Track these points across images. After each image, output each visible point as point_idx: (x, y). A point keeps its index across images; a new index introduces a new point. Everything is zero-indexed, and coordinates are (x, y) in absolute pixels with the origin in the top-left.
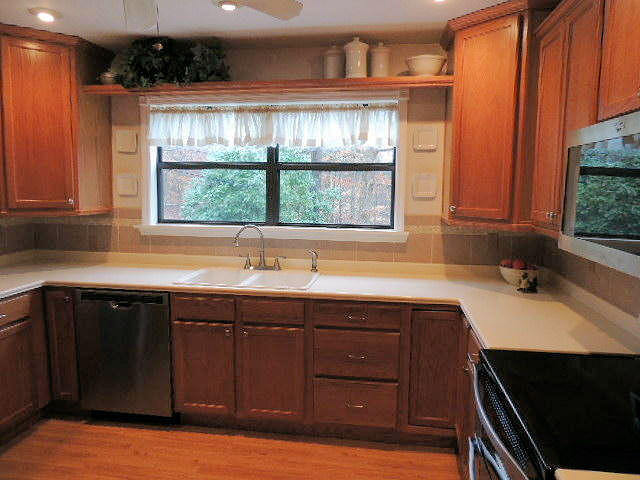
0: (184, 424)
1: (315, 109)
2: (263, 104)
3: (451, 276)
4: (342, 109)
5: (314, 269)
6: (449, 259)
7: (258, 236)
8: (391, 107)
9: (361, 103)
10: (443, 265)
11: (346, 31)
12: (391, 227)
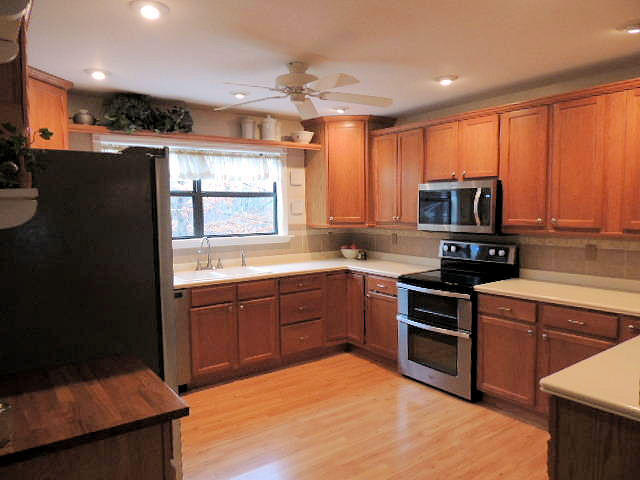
0: (190, 390)
1: (233, 155)
2: (197, 149)
3: (314, 259)
4: (249, 156)
5: (244, 264)
6: (312, 250)
7: (206, 245)
8: (277, 158)
9: (258, 153)
10: (310, 254)
11: (265, 111)
12: (276, 232)
